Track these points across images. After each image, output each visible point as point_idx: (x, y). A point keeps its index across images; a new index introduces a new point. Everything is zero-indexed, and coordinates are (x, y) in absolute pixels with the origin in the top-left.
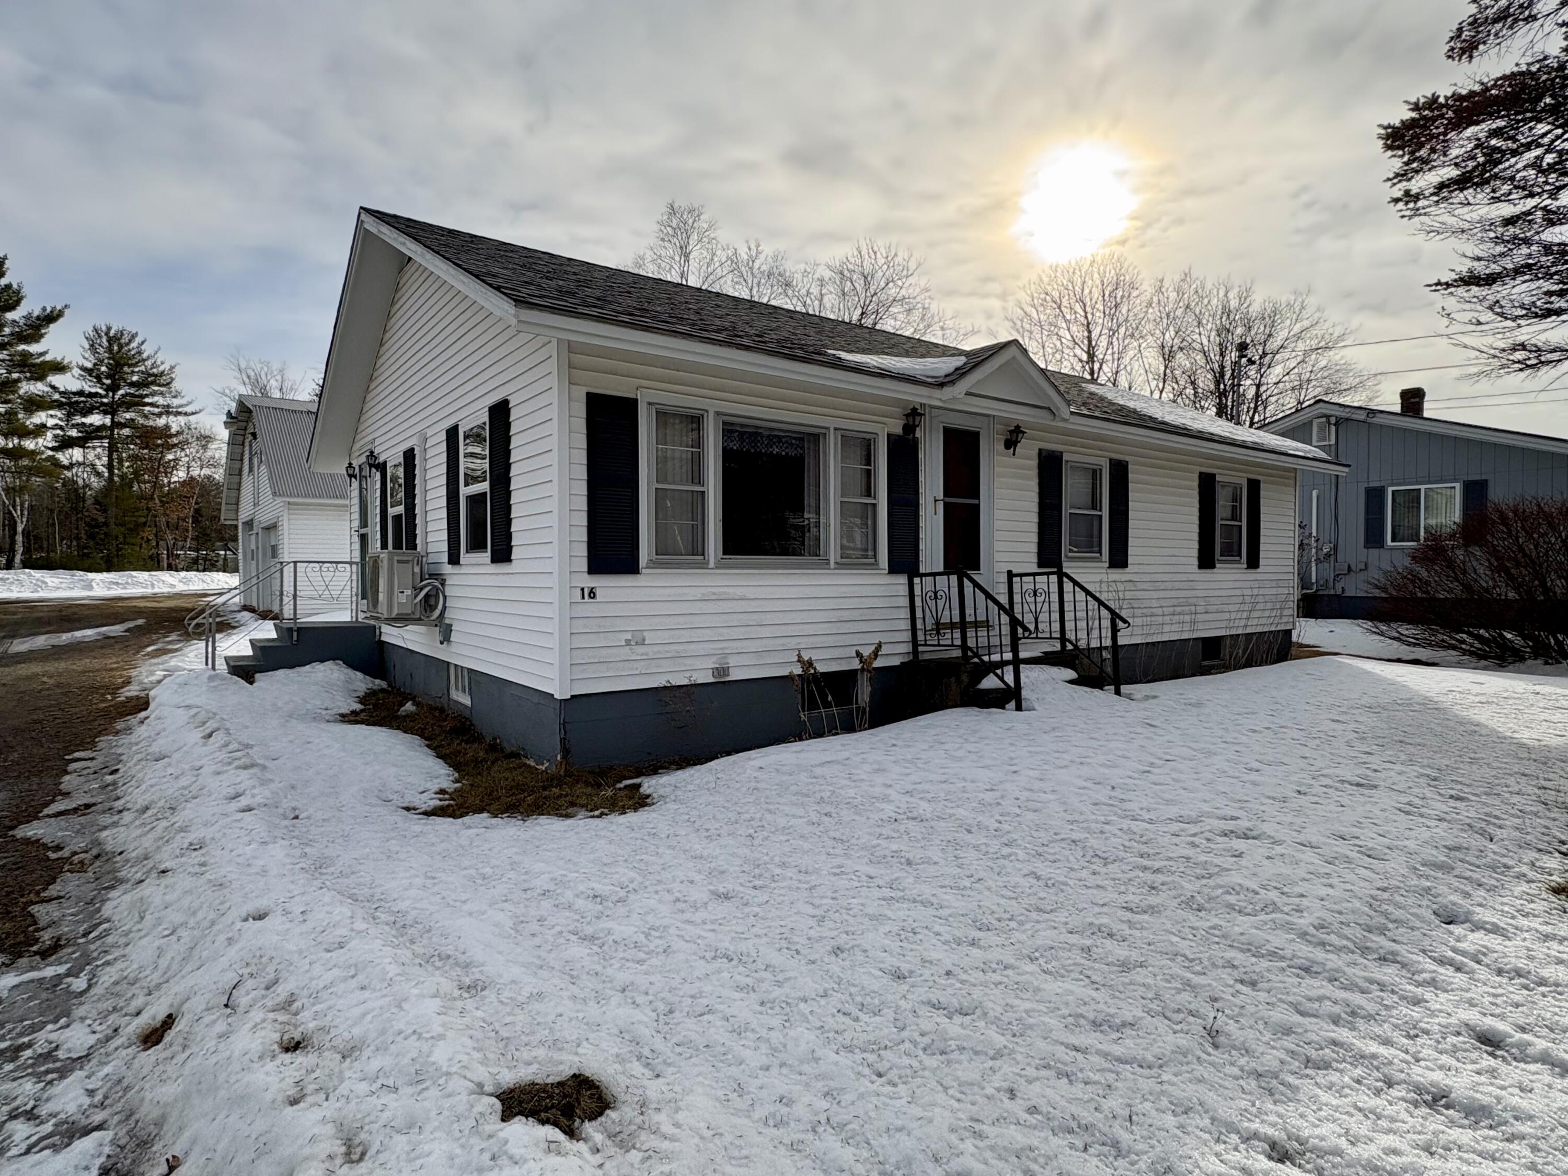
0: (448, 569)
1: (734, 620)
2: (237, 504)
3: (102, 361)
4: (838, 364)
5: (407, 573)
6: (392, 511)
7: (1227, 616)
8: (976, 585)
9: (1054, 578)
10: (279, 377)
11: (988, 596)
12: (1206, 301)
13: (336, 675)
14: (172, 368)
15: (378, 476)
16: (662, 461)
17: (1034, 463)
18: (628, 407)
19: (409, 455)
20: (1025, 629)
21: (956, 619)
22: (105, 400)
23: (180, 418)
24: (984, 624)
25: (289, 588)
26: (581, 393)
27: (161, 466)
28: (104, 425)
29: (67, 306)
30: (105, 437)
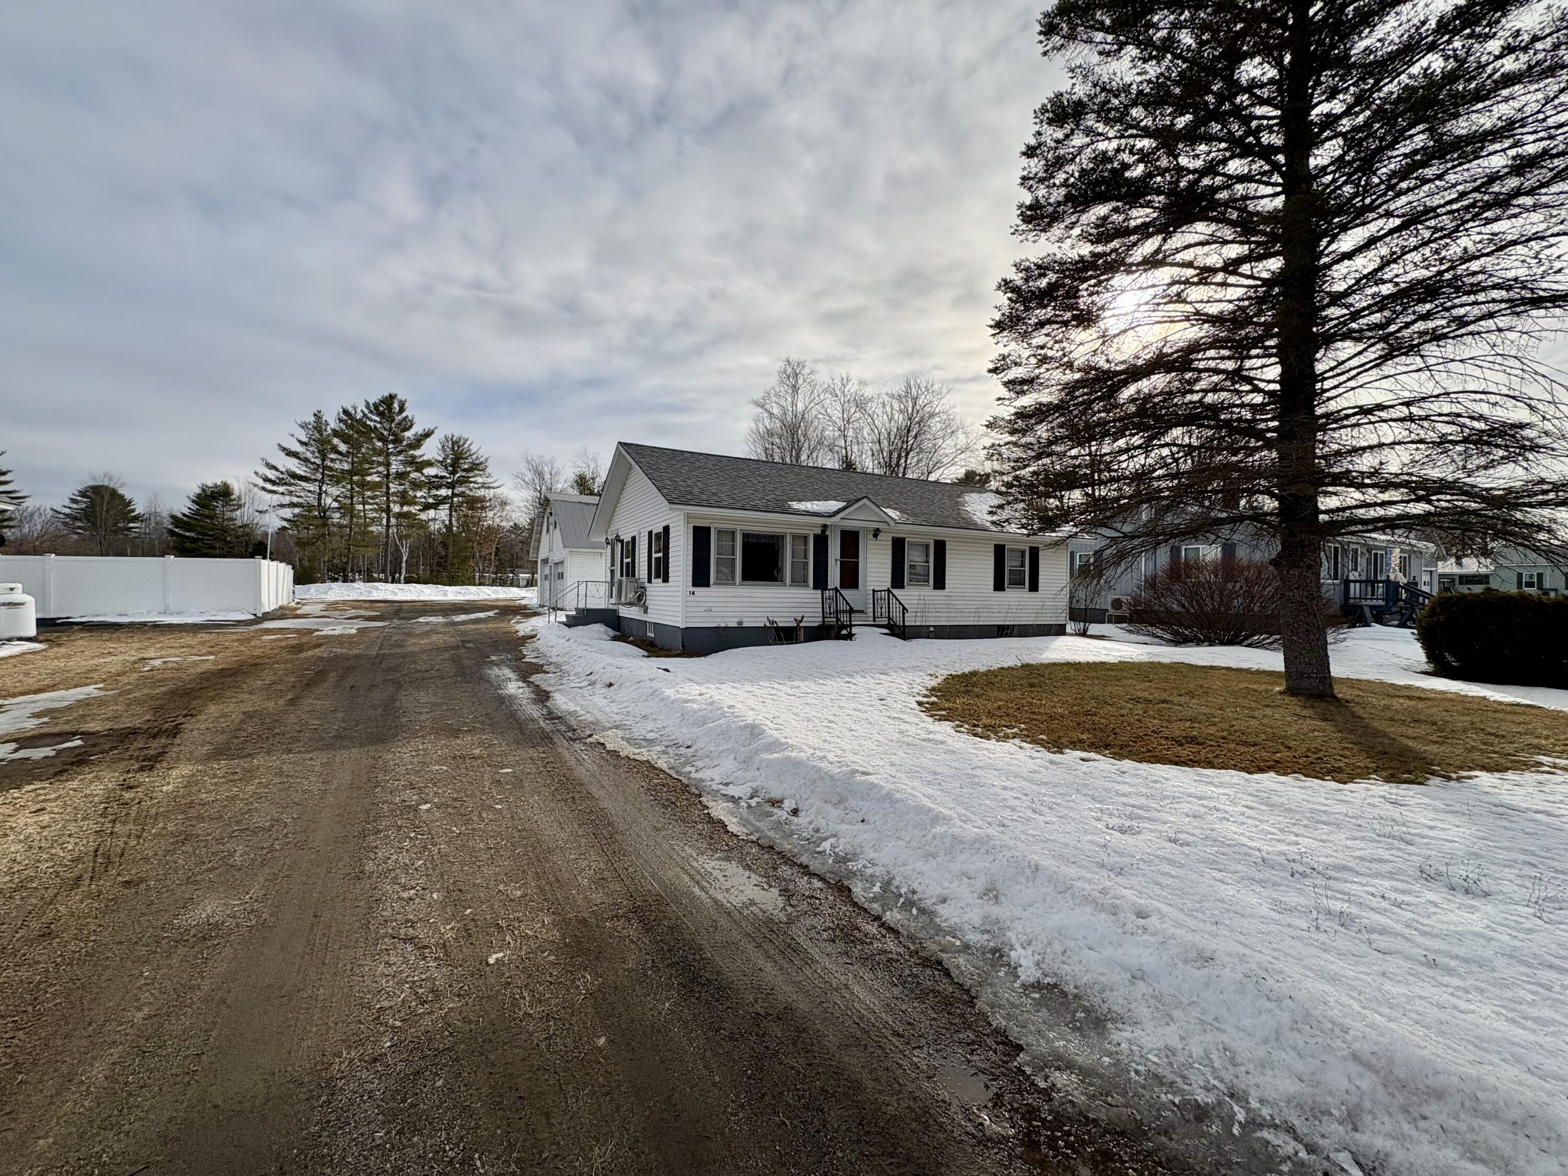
0: (647, 585)
1: (746, 605)
2: (538, 550)
3: (448, 456)
5: (632, 586)
6: (626, 561)
10: (550, 465)
11: (844, 598)
13: (602, 629)
14: (487, 459)
15: (620, 545)
16: (719, 547)
17: (889, 543)
18: (708, 530)
19: (634, 538)
22: (449, 480)
23: (492, 490)
24: (862, 612)
25: (582, 592)
26: (691, 526)
27: (479, 520)
28: (448, 496)
29: (436, 428)
30: (448, 503)
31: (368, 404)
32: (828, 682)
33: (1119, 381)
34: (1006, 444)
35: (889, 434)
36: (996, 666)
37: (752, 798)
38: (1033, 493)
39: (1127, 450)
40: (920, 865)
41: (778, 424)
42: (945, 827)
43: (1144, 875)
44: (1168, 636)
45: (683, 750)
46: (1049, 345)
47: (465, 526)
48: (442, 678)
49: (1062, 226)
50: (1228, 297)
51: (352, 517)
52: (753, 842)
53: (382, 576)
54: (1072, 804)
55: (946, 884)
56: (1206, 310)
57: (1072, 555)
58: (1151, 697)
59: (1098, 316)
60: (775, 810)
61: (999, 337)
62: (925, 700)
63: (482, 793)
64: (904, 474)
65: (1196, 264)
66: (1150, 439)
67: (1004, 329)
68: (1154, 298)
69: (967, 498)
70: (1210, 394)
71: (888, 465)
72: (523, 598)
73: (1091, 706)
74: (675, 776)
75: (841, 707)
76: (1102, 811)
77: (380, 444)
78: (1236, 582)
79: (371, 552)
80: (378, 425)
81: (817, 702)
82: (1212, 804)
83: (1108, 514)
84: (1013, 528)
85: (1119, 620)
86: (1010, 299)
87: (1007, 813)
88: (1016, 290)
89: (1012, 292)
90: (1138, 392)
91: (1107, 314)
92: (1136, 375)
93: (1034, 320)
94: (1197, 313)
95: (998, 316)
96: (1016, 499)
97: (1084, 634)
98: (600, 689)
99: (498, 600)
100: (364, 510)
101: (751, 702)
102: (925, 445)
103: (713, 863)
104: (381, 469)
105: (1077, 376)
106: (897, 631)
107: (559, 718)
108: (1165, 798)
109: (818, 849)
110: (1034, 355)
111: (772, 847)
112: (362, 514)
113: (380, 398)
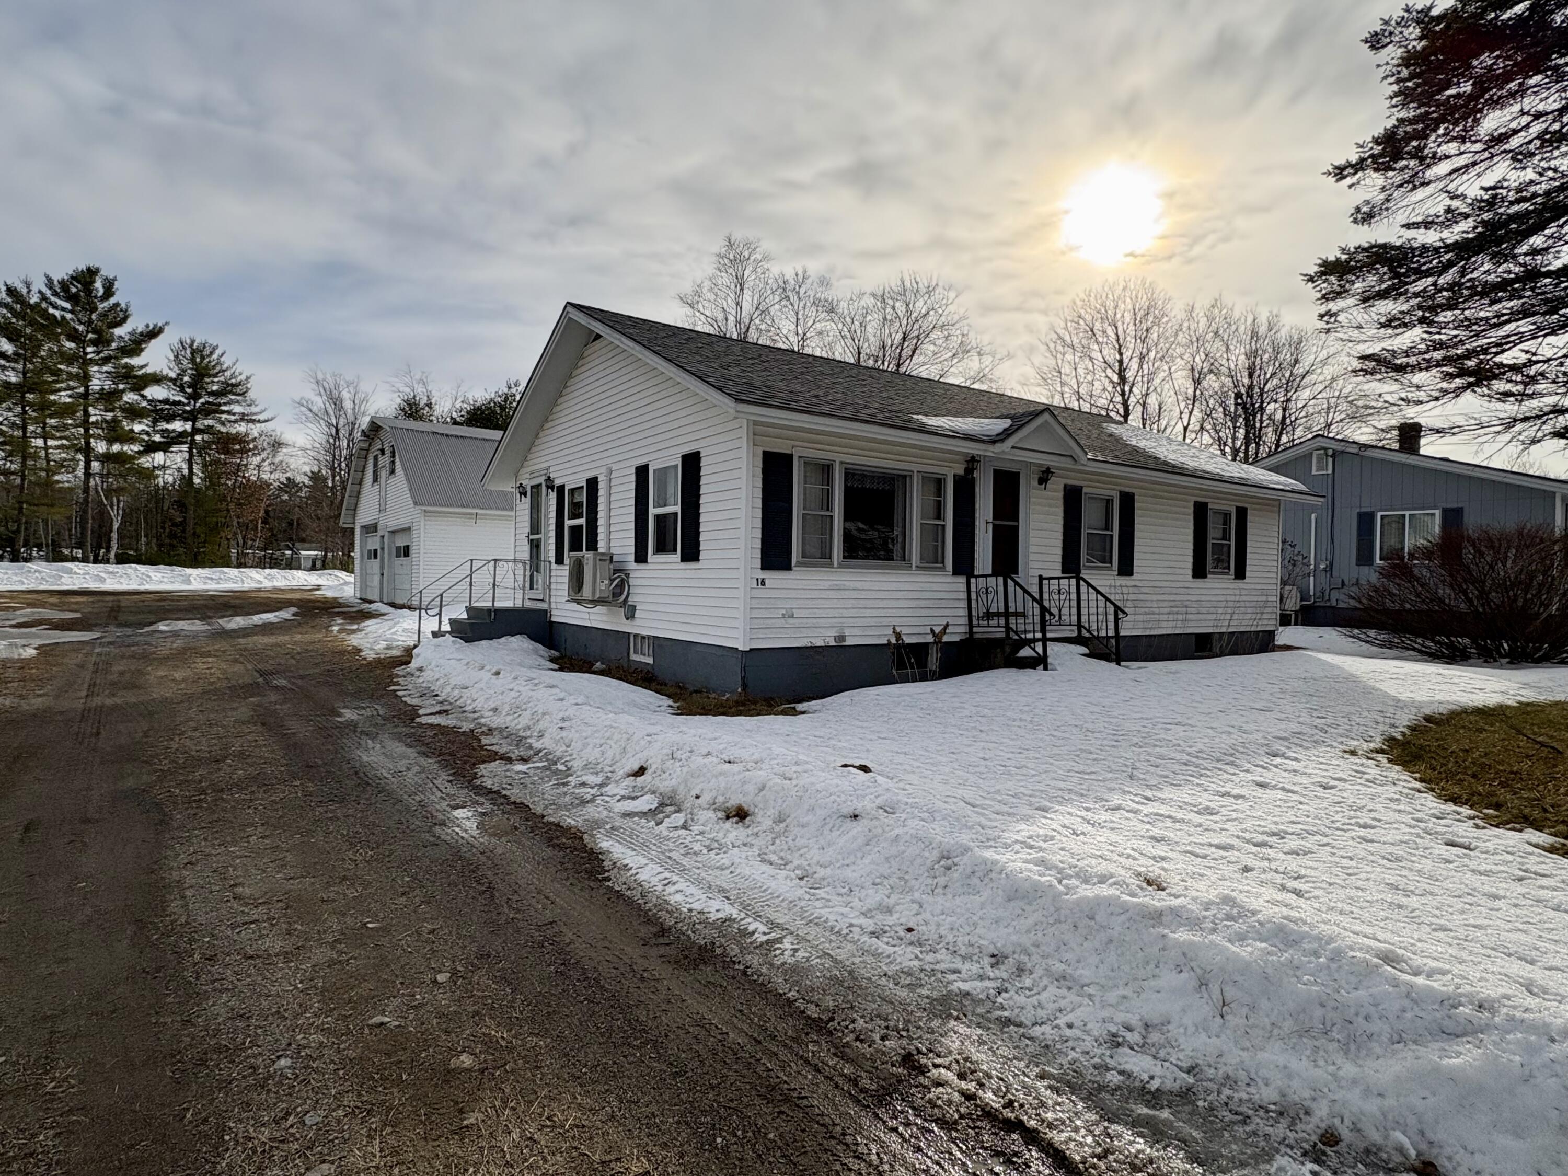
0: (633, 565)
1: (850, 604)
2: (355, 510)
3: (184, 371)
4: (923, 429)
5: (605, 569)
6: (571, 523)
7: (1214, 617)
8: (1017, 583)
9: (1073, 581)
10: (351, 389)
11: (1025, 591)
12: (1234, 328)
14: (248, 378)
15: (554, 494)
17: (1061, 494)
18: (787, 459)
19: (593, 484)
20: (1051, 614)
21: (1002, 609)
22: (188, 408)
23: (258, 425)
26: (759, 451)
27: (238, 470)
28: (185, 431)
29: (167, 323)
30: (185, 443)
31: (50, 280)
47: (212, 478)
51: (25, 459)
53: (79, 553)
72: (318, 587)
77: (71, 345)
79: (57, 515)
80: (69, 316)
100: (46, 448)
104: (73, 384)
112: (43, 453)
113: (71, 272)
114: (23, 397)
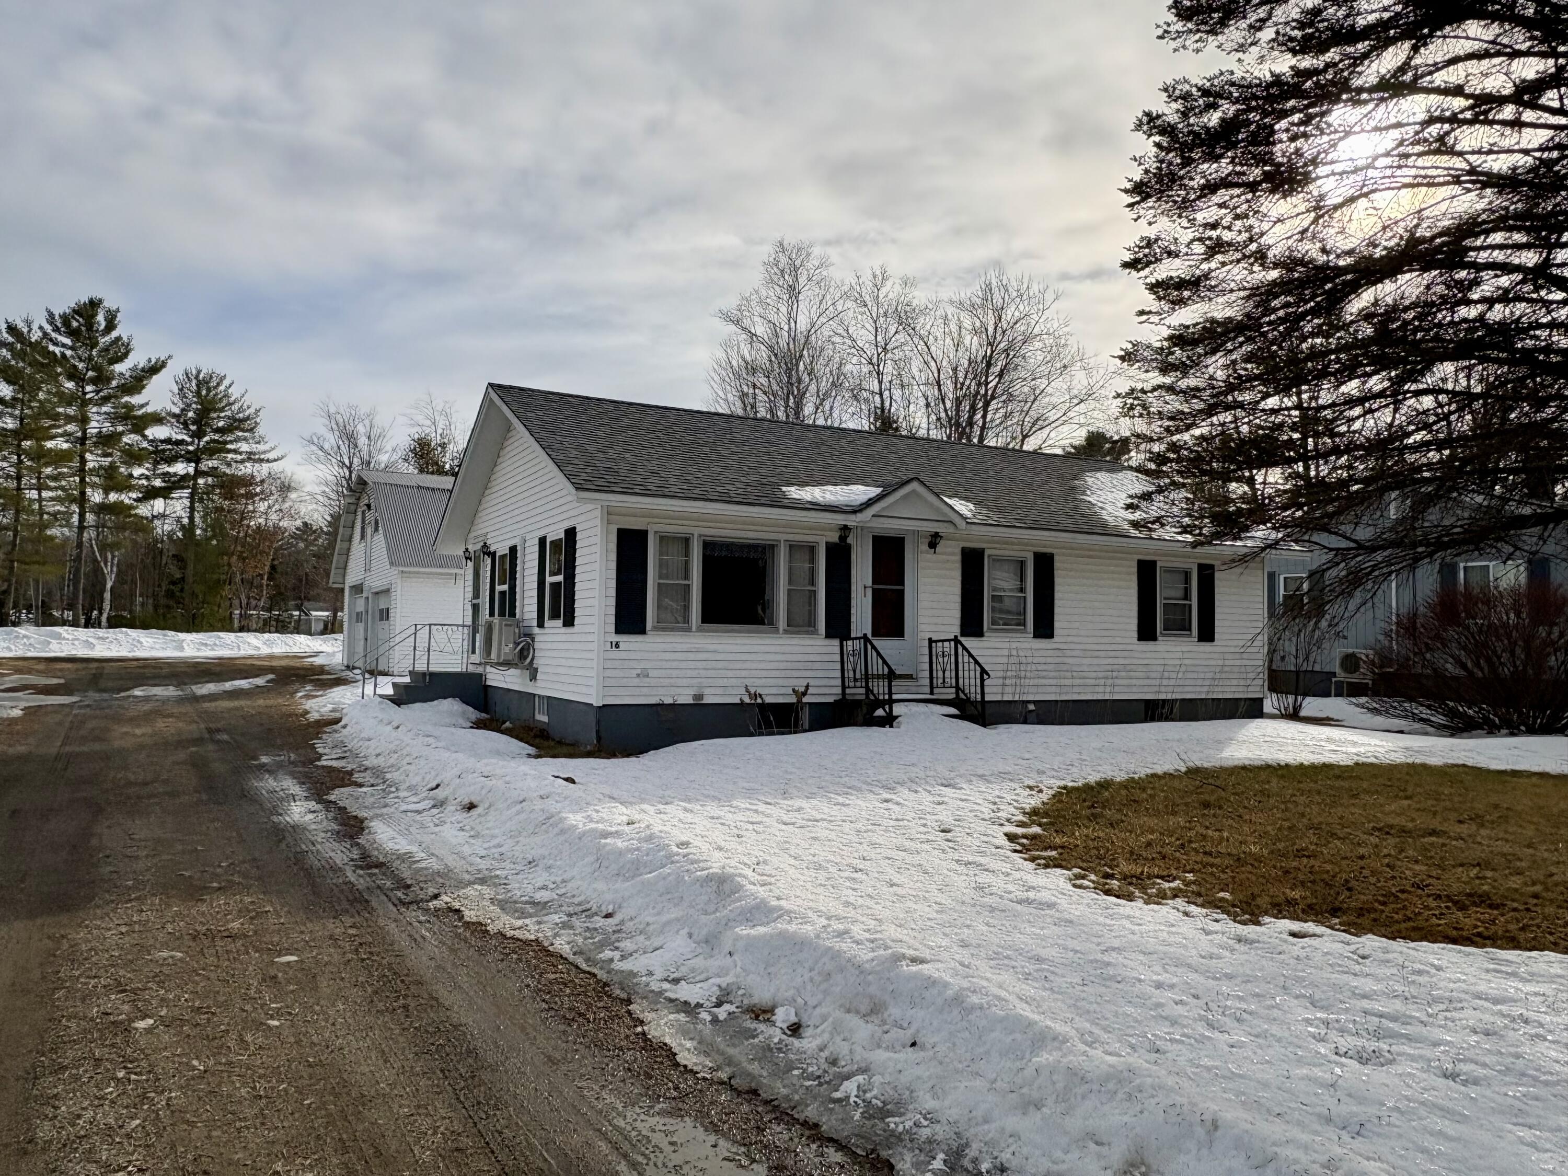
0: (536, 630)
1: (709, 665)
2: (344, 568)
3: (189, 405)
5: (510, 633)
6: (499, 588)
10: (367, 422)
13: (456, 707)
14: (257, 411)
15: (489, 561)
16: (662, 564)
17: (958, 557)
18: (641, 536)
19: (513, 550)
22: (191, 448)
23: (266, 465)
24: (909, 677)
25: (422, 644)
26: (614, 528)
27: (243, 518)
28: (187, 474)
29: (170, 357)
30: (188, 487)
31: (51, 315)
32: (852, 800)
33: (1345, 283)
34: (1154, 389)
35: (955, 370)
36: (1142, 772)
37: (719, 1005)
38: (1203, 473)
39: (1360, 401)
40: (1013, 1122)
41: (764, 353)
42: (1056, 1054)
43: (1400, 1136)
44: (1439, 719)
45: (599, 922)
46: (1225, 223)
47: (216, 528)
48: (173, 795)
49: (1243, 24)
50: (1523, 145)
51: (17, 512)
52: (722, 1083)
53: (68, 615)
54: (1276, 1013)
55: (1059, 1154)
56: (1486, 167)
57: (1272, 577)
58: (1410, 825)
59: (1306, 175)
60: (762, 1027)
61: (1140, 210)
62: (1020, 831)
63: (246, 998)
64: (981, 438)
65: (1467, 90)
66: (1398, 383)
67: (1149, 196)
68: (1401, 144)
69: (1090, 481)
70: (1498, 307)
71: (954, 423)
72: (317, 654)
73: (1307, 841)
74: (584, 966)
75: (873, 844)
76: (1327, 1023)
77: (70, 385)
78: (1553, 624)
79: (49, 574)
80: (69, 353)
81: (833, 835)
82: (1517, 1011)
83: (1330, 509)
84: (1169, 533)
85: (1353, 691)
86: (1158, 145)
87: (1162, 1030)
88: (1168, 130)
89: (1162, 132)
90: (1376, 303)
91: (1322, 171)
92: (1374, 273)
93: (1198, 181)
94: (1472, 171)
95: (1138, 174)
96: (1173, 483)
97: (1294, 715)
98: (453, 815)
99: (271, 657)
100: (40, 500)
101: (718, 836)
102: (1017, 389)
103: (652, 1121)
104: (71, 428)
105: (1274, 274)
106: (971, 710)
107: (379, 865)
108: (1436, 1000)
109: (837, 1095)
110: (1200, 240)
111: (755, 1092)
112: (36, 506)
113: (73, 305)
114: (19, 446)
